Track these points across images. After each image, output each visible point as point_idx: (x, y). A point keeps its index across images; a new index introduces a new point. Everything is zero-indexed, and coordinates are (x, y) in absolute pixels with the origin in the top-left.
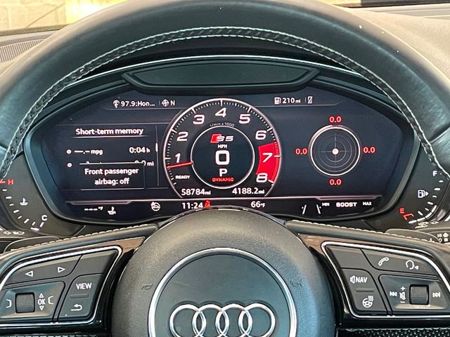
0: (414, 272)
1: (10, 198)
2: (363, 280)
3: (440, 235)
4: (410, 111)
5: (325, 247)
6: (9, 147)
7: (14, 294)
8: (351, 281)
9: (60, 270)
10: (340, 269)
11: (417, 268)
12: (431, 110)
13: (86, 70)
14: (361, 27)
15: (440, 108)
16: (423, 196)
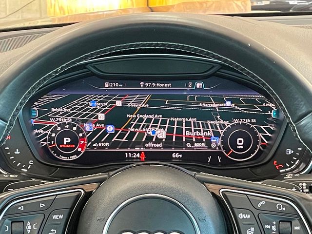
0: (282, 212)
1: (8, 148)
2: (247, 216)
3: (301, 184)
4: (282, 102)
5: (222, 192)
6: (9, 122)
7: (10, 222)
8: (239, 217)
9: (42, 205)
10: (232, 208)
11: (284, 209)
12: (296, 102)
13: (62, 69)
14: (249, 45)
15: (302, 101)
16: (290, 153)
